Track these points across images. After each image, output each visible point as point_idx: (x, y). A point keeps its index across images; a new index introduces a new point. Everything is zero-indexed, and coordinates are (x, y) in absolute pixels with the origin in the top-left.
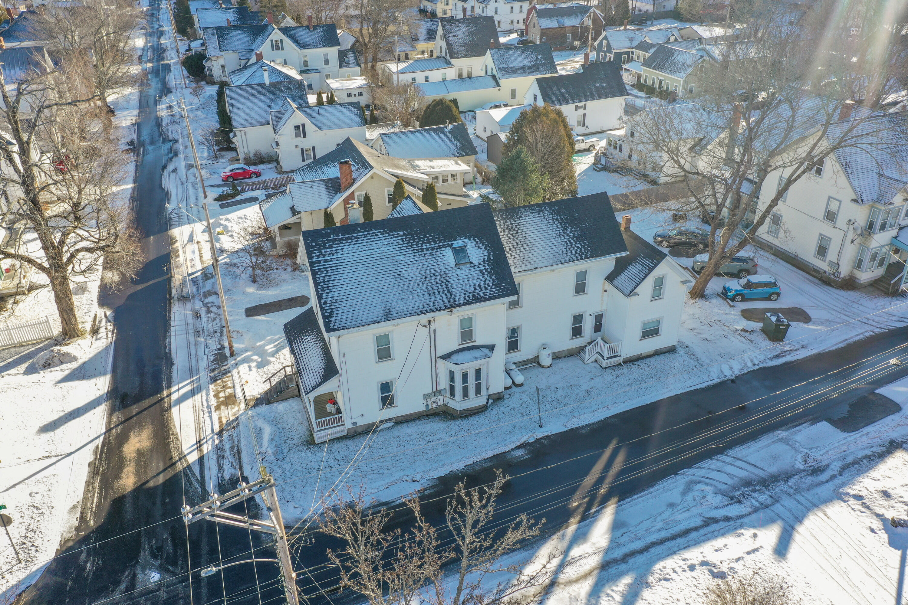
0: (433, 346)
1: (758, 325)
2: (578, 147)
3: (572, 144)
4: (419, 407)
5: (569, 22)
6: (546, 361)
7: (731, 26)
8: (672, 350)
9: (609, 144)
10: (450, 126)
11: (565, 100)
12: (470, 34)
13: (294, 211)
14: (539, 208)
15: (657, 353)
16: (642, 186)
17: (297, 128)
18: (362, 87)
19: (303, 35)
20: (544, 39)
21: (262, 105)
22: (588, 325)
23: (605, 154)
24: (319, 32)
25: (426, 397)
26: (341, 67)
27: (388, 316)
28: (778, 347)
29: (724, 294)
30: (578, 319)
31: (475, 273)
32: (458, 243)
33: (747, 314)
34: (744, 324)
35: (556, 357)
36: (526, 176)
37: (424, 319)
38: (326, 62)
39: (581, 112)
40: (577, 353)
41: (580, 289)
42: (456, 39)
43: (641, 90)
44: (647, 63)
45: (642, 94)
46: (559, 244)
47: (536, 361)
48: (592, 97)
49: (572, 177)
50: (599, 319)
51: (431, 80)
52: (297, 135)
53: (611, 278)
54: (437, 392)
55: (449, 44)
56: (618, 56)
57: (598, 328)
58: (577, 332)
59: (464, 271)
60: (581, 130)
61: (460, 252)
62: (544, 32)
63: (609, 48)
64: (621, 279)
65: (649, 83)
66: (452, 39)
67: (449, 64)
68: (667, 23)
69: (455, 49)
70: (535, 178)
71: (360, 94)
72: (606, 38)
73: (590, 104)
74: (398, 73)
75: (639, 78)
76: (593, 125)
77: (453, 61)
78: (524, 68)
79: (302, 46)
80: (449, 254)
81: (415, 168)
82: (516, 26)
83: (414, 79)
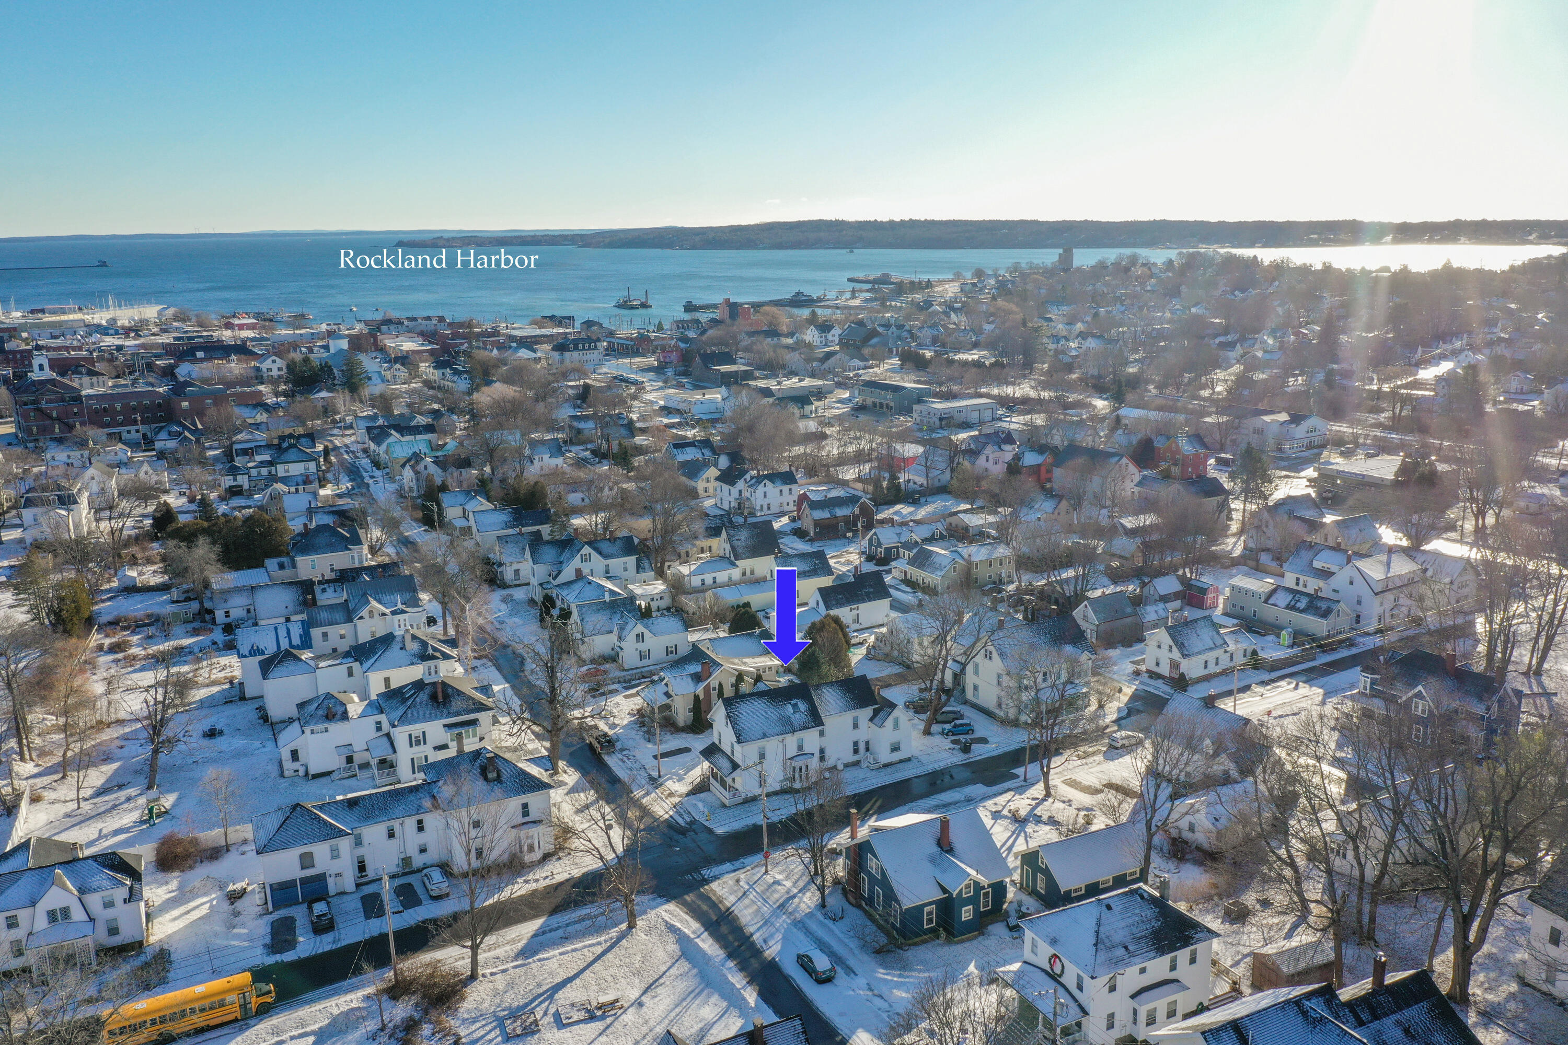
0: (785, 753)
1: (958, 747)
2: (853, 641)
3: (848, 642)
4: (777, 787)
5: (841, 512)
6: (840, 767)
7: (995, 513)
8: (909, 760)
9: (877, 639)
10: (758, 631)
11: (840, 604)
12: (752, 537)
13: (668, 695)
14: (831, 684)
15: (901, 761)
16: (897, 669)
17: (638, 635)
18: (663, 592)
19: (604, 546)
20: (818, 529)
21: (605, 618)
22: (862, 747)
23: (874, 647)
24: (619, 544)
25: (781, 781)
26: (639, 573)
27: (765, 736)
28: (967, 756)
29: (942, 733)
30: (856, 744)
31: (803, 716)
32: (793, 702)
33: (954, 742)
34: (952, 746)
35: (846, 766)
36: (819, 666)
37: (780, 737)
38: (625, 569)
39: (855, 612)
40: (857, 764)
41: (856, 726)
42: (738, 543)
43: (908, 585)
44: (912, 562)
45: (908, 589)
46: (842, 703)
47: (835, 767)
48: (863, 601)
49: (850, 665)
50: (867, 743)
51: (718, 580)
52: (638, 641)
53: (871, 720)
54: (786, 779)
55: (733, 548)
56: (888, 550)
57: (867, 749)
58: (856, 751)
59: (798, 715)
60: (856, 626)
61: (795, 706)
62: (817, 523)
63: (879, 544)
64: (876, 720)
65: (914, 579)
66: (736, 543)
67: (733, 565)
68: (943, 501)
69: (739, 551)
70: (824, 668)
71: (662, 598)
72: (875, 534)
73: (862, 606)
74: (690, 575)
75: (906, 573)
76: (865, 622)
77: (737, 562)
78: (804, 572)
79: (606, 556)
80: (789, 706)
81: (745, 664)
82: (786, 508)
83: (703, 580)
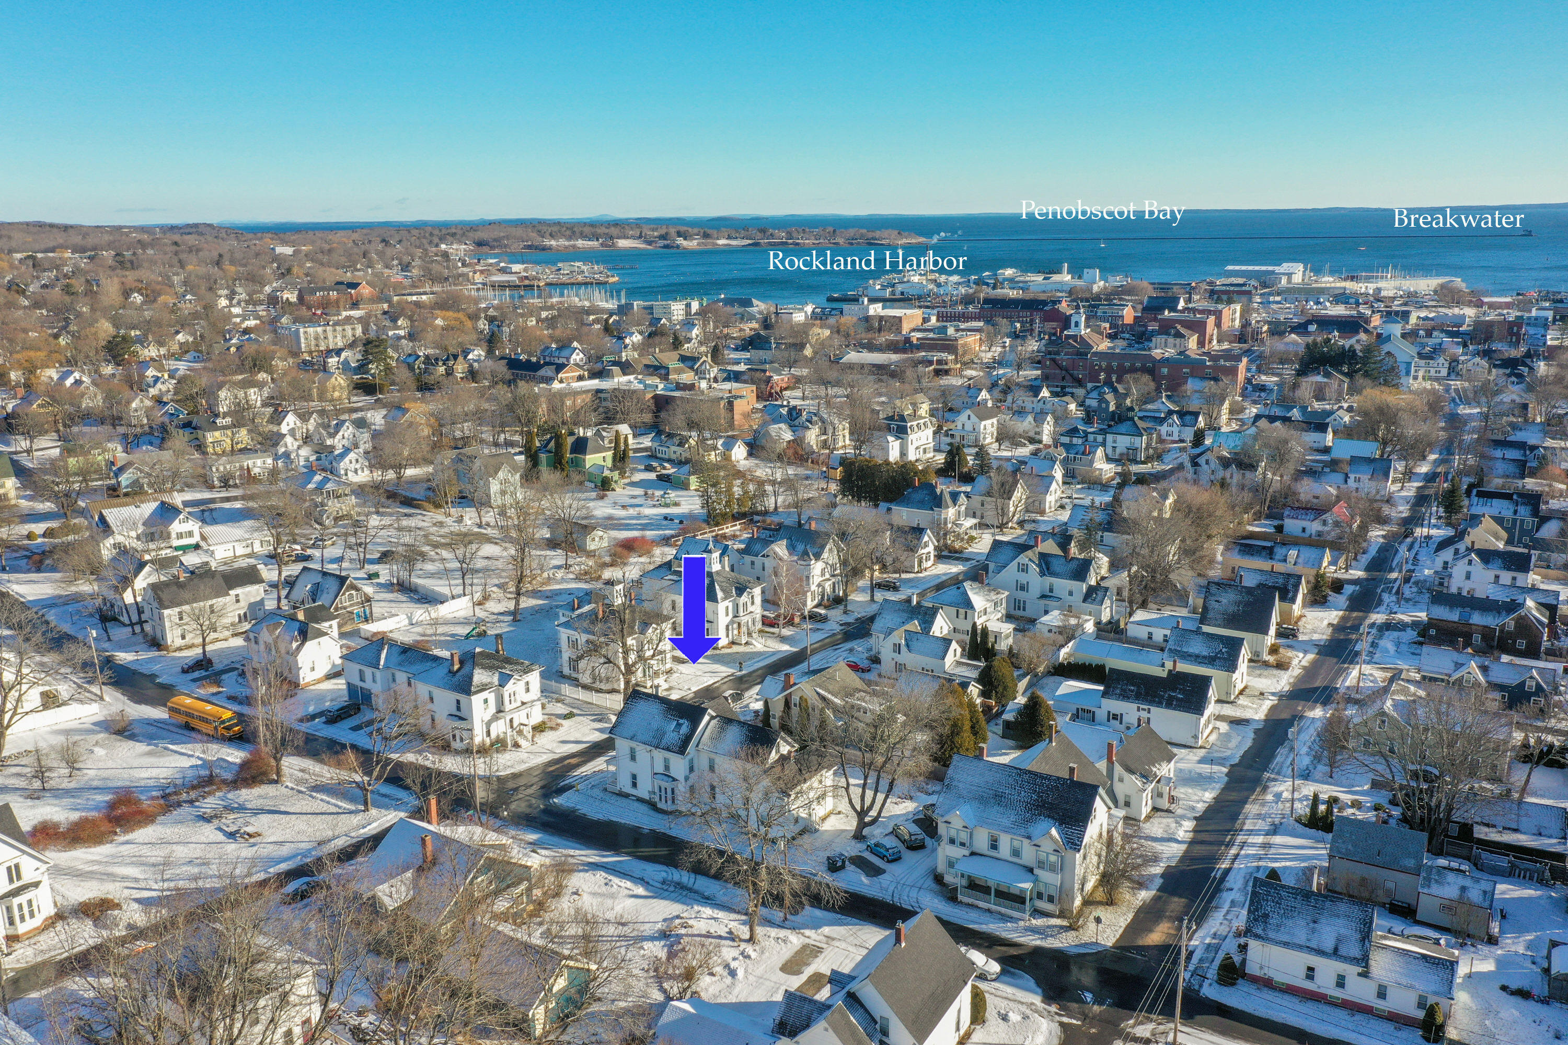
17: (895, 645)
20: (1432, 632)
26: (1084, 601)
32: (681, 721)
38: (1071, 594)
42: (1216, 605)
52: (894, 651)
61: (679, 725)
66: (1212, 604)
69: (1211, 615)
78: (1197, 656)
83: (1150, 634)
